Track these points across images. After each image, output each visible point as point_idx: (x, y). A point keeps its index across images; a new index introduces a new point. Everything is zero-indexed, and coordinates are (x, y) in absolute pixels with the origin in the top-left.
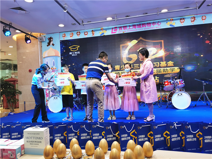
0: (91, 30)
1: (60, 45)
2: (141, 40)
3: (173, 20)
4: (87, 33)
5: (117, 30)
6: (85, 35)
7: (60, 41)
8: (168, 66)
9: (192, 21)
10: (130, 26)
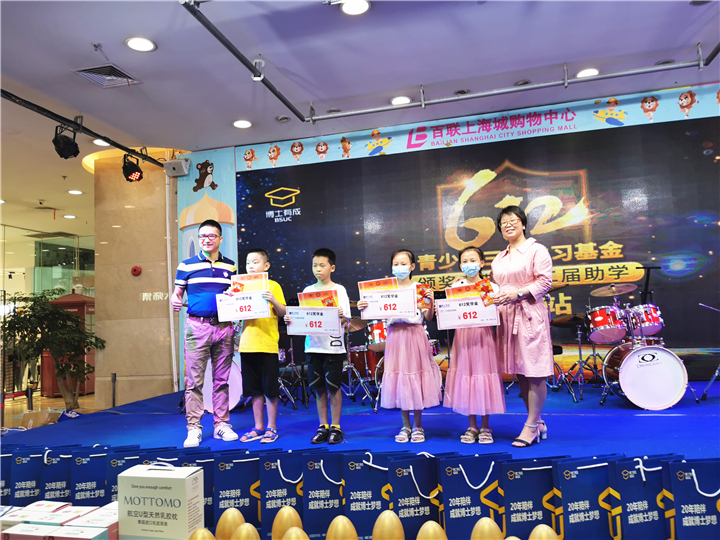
0: (340, 136)
1: (237, 188)
2: (508, 170)
3: (616, 103)
4: (324, 148)
5: (425, 136)
6: (320, 153)
7: (237, 173)
8: (602, 257)
9: (682, 107)
10: (468, 124)
